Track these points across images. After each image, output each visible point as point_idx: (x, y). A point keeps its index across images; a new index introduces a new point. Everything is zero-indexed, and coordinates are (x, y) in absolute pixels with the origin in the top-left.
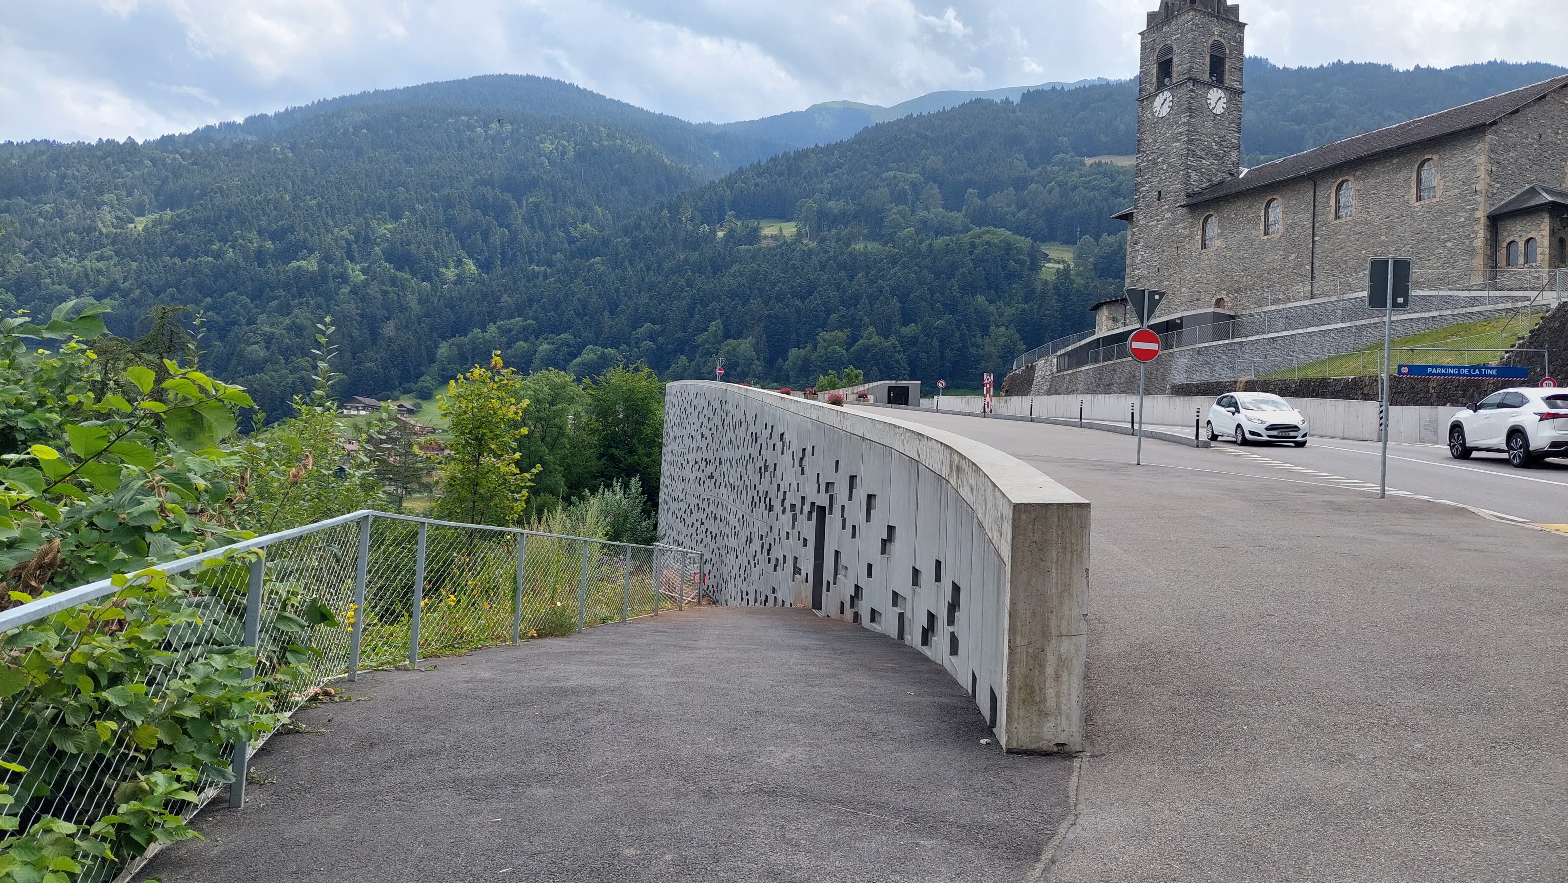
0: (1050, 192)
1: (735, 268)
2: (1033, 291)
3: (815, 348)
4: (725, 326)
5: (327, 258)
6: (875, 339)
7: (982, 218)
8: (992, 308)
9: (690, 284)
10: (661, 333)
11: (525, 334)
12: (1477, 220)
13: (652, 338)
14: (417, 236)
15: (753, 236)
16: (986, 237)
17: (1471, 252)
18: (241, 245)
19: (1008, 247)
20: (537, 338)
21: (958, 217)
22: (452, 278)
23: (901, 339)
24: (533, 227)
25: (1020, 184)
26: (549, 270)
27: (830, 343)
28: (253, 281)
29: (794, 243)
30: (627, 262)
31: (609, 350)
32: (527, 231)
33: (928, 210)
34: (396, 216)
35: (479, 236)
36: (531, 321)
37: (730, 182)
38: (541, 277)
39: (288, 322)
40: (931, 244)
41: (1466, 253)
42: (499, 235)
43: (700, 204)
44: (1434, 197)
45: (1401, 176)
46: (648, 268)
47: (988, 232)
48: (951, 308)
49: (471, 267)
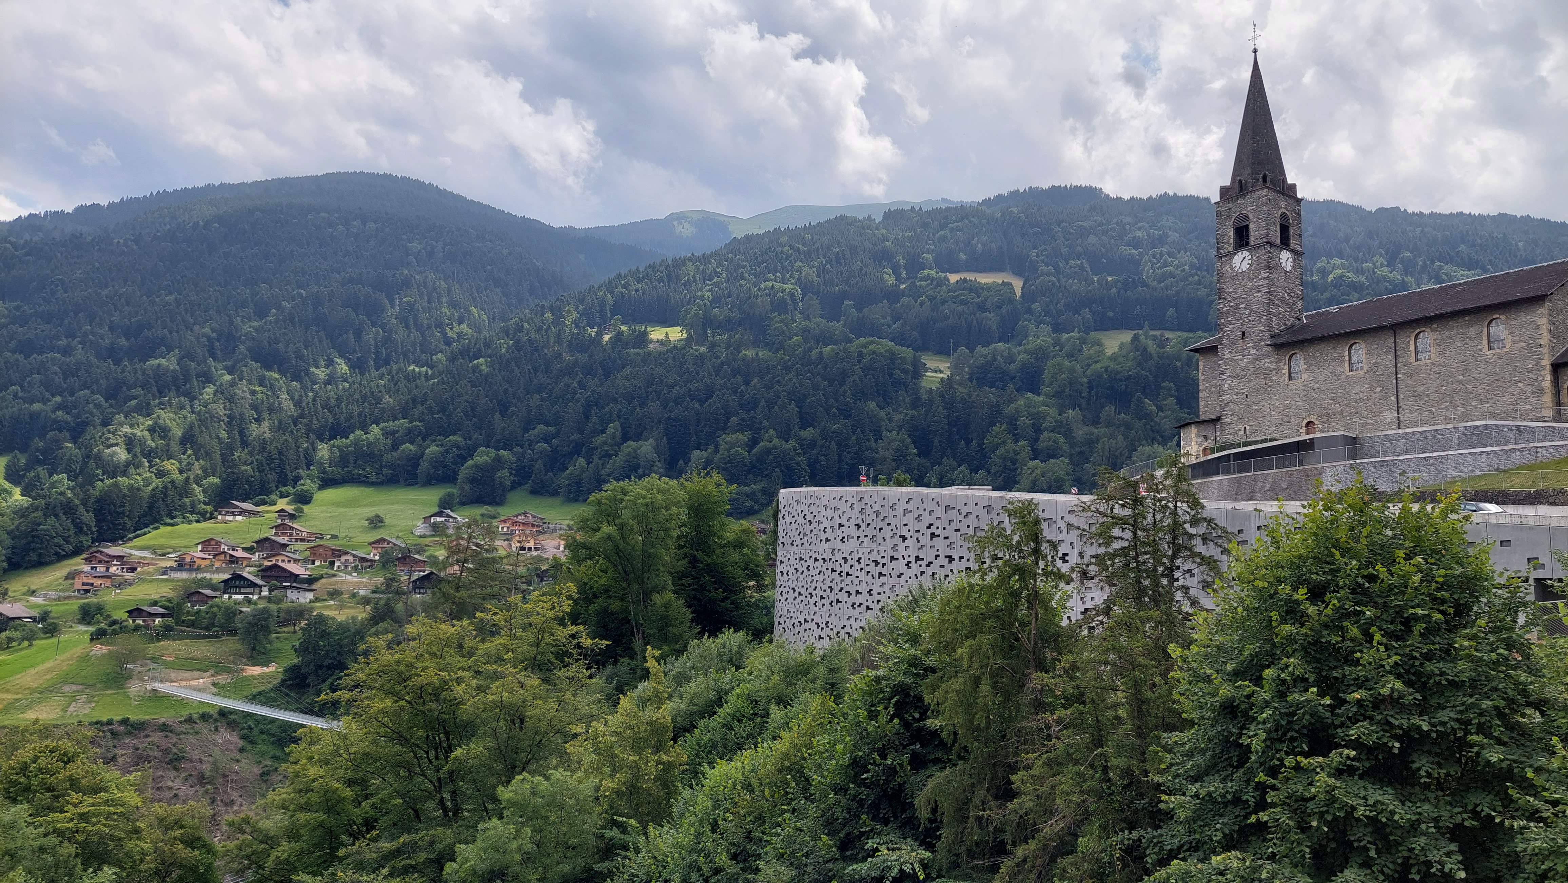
0: (921, 305)
1: (628, 370)
2: (918, 399)
3: (717, 451)
4: (623, 429)
5: (188, 355)
6: (776, 441)
7: (861, 328)
8: (882, 414)
9: (582, 385)
10: (557, 435)
11: (410, 435)
12: (1543, 367)
13: (546, 439)
14: (285, 334)
15: (642, 339)
16: (872, 347)
17: (1541, 391)
18: (92, 342)
19: (893, 357)
20: (424, 440)
21: (837, 326)
22: (323, 378)
23: (801, 441)
24: (407, 327)
25: (893, 295)
26: (430, 372)
27: (732, 445)
28: (107, 379)
29: (684, 348)
30: (513, 364)
31: (502, 452)
32: (401, 331)
33: (809, 320)
34: (261, 313)
35: (351, 335)
36: (417, 423)
37: (610, 286)
38: (423, 378)
39: (150, 423)
40: (821, 353)
41: (1536, 391)
42: (372, 334)
43: (581, 307)
44: (1504, 347)
45: (1473, 330)
46: (536, 370)
47: (872, 342)
48: (845, 413)
49: (343, 367)
